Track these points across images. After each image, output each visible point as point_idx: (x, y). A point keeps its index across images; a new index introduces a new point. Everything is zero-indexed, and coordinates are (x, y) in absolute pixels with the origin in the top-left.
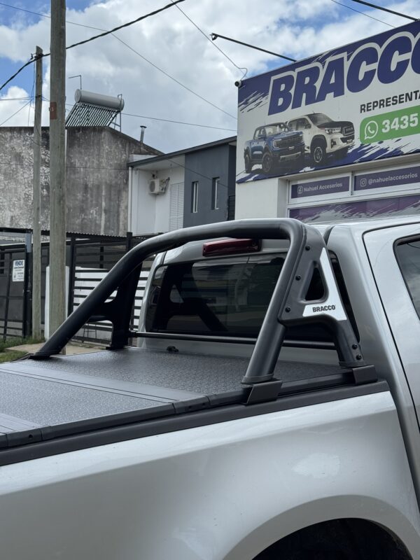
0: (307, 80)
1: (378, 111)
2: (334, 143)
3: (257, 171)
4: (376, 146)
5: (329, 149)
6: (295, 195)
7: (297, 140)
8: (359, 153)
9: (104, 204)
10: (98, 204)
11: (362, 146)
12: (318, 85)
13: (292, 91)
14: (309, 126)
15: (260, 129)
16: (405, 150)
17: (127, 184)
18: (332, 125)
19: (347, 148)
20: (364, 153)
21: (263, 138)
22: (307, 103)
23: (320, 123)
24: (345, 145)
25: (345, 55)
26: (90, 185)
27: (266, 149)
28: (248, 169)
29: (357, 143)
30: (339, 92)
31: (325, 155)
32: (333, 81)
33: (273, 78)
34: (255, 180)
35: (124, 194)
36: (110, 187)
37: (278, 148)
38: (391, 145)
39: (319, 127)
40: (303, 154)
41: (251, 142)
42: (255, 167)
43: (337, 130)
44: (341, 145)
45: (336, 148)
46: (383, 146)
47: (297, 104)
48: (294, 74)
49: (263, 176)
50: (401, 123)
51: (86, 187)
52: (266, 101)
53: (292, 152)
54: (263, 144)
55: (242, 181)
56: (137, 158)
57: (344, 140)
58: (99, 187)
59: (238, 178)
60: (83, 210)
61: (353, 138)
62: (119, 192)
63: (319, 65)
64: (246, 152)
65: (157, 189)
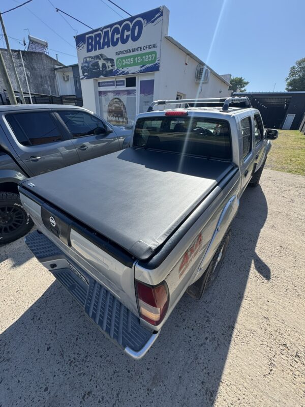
0: (98, 39)
1: (121, 56)
2: (109, 67)
3: (86, 76)
4: (121, 70)
5: (107, 69)
6: (99, 86)
7: (97, 64)
8: (116, 72)
9: (49, 83)
10: (47, 83)
11: (117, 69)
12: (102, 41)
13: (93, 43)
14: (100, 59)
15: (85, 58)
16: (130, 72)
17: (55, 76)
18: (107, 59)
19: (112, 70)
20: (118, 72)
21: (86, 62)
22: (99, 49)
23: (104, 58)
24: (112, 68)
25: (109, 29)
26: (42, 75)
27: (88, 67)
28: (83, 75)
29: (116, 68)
30: (109, 46)
31: (106, 71)
32: (106, 40)
33: (87, 36)
34: (86, 79)
35: (55, 80)
36: (49, 77)
37: (91, 67)
38: (125, 70)
39: (104, 60)
40: (100, 71)
41: (83, 64)
42: (86, 74)
43: (109, 62)
44: (111, 68)
45: (110, 69)
46: (123, 70)
47: (96, 50)
48: (93, 35)
49: (89, 77)
50: (128, 61)
51: (41, 77)
52: (85, 46)
53: (96, 69)
54: (86, 65)
55: (82, 79)
56: (57, 67)
57: (112, 66)
58: (46, 77)
59: (81, 78)
60: (42, 85)
61: (114, 65)
62: (53, 79)
63: (101, 32)
64: (82, 67)
65: (66, 79)
